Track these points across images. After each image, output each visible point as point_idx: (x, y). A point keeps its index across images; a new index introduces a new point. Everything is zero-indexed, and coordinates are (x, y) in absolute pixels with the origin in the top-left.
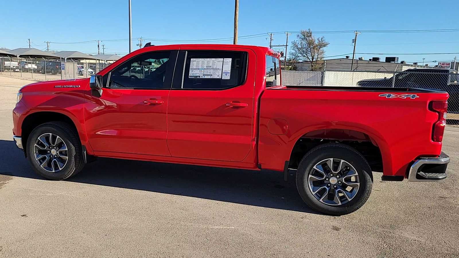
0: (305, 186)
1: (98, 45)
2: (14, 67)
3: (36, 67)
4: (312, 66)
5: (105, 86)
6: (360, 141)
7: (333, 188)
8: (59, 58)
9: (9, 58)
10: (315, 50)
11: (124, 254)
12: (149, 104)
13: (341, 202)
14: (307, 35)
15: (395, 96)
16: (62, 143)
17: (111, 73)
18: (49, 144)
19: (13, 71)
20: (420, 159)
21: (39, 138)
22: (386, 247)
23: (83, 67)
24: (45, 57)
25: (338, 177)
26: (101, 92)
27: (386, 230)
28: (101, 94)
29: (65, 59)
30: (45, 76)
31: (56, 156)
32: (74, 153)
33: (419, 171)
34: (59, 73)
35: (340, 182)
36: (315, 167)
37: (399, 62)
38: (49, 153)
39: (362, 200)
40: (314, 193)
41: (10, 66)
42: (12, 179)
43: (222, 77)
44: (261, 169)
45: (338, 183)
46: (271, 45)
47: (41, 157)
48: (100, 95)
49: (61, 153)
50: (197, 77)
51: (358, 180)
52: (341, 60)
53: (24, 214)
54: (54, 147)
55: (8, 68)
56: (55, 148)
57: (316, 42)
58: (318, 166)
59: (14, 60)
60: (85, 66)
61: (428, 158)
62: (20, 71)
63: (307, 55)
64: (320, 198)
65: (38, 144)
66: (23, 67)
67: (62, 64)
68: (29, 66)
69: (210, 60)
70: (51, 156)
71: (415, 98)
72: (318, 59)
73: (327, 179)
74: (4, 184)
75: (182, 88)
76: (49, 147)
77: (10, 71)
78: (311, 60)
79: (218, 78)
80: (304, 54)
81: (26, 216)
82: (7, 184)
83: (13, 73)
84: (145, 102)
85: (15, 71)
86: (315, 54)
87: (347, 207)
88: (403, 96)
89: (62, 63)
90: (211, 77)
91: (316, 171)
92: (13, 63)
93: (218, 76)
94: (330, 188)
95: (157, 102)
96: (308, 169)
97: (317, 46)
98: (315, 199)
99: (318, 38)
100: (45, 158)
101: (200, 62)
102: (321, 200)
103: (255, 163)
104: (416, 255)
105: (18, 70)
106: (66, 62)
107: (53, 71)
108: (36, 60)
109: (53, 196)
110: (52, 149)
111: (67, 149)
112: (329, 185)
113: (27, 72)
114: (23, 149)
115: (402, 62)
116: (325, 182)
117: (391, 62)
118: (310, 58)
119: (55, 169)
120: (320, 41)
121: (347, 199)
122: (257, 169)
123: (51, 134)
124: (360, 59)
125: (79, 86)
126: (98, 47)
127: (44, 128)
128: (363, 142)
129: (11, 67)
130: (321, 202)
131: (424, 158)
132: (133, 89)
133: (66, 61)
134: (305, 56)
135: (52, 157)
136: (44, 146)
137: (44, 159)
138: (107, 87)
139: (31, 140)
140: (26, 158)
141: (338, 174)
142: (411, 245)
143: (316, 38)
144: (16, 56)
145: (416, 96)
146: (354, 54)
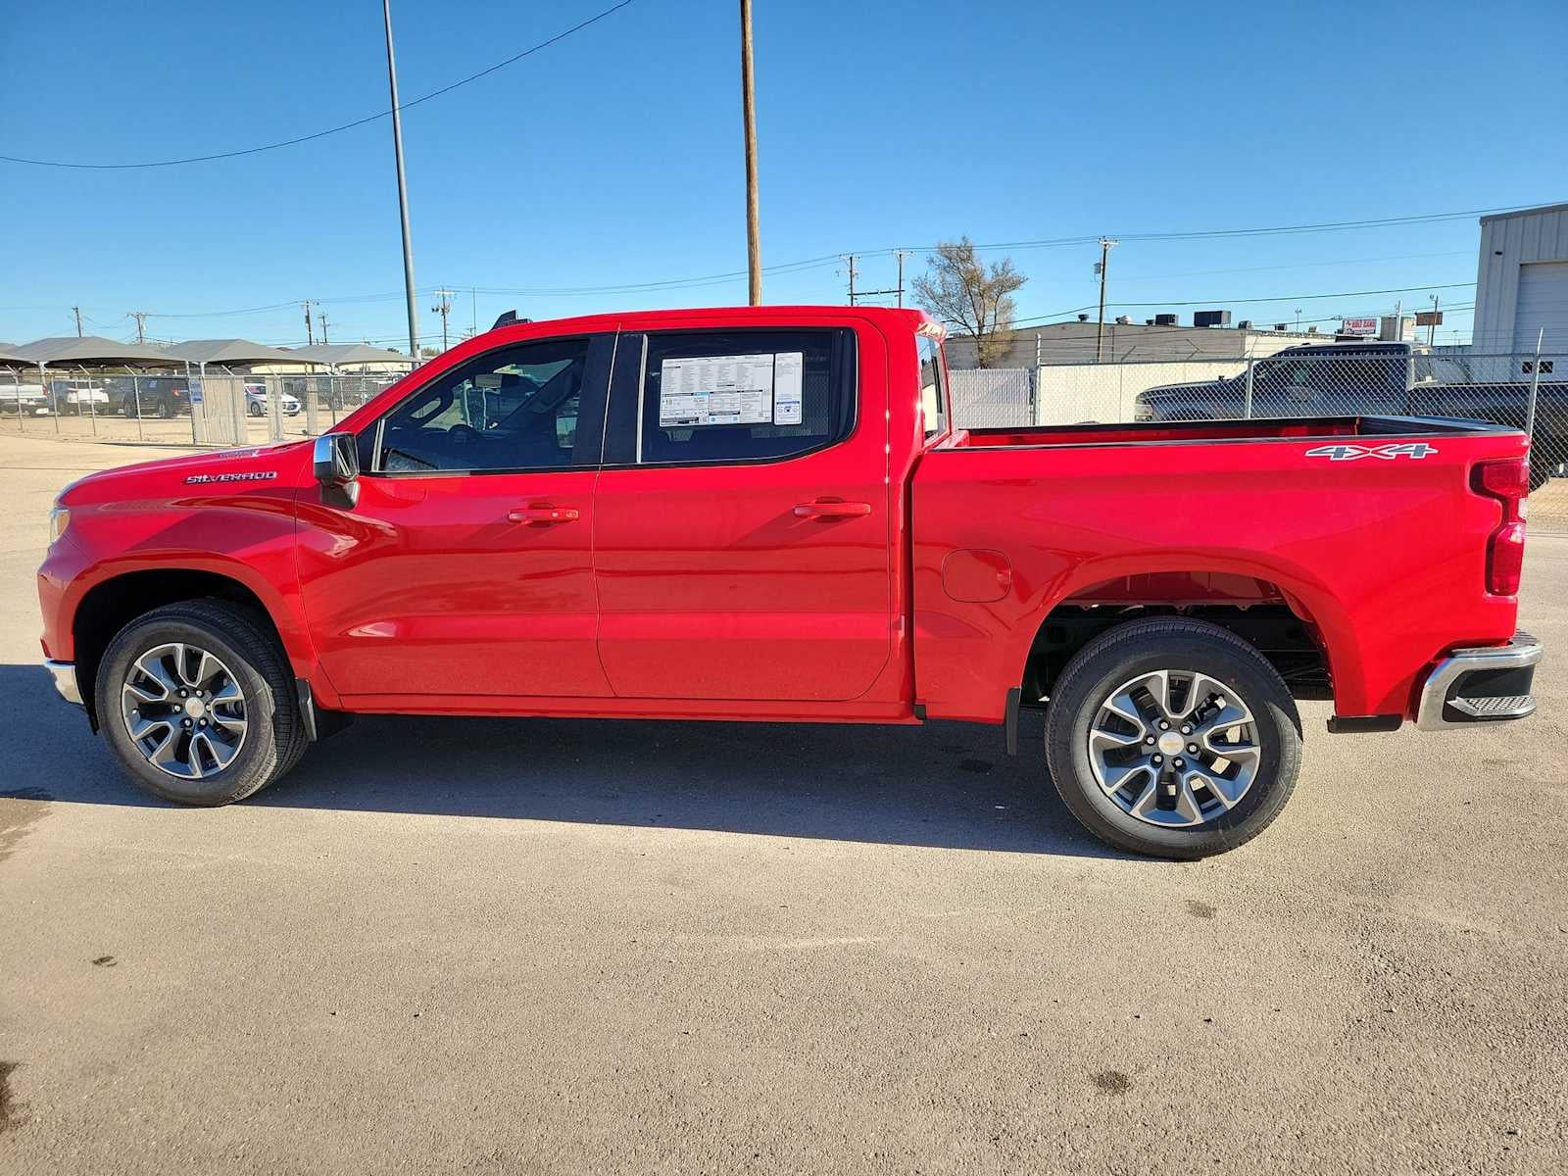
0: (1080, 769)
1: (308, 317)
2: (29, 400)
3: (104, 398)
4: (980, 350)
5: (365, 467)
6: (1243, 606)
7: (1173, 770)
8: (181, 364)
9: (11, 372)
10: (986, 301)
11: (493, 1091)
12: (527, 522)
13: (1203, 812)
14: (956, 257)
15: (1359, 452)
16: (222, 675)
17: (383, 421)
18: (179, 682)
19: (27, 413)
20: (1453, 656)
21: (138, 663)
22: (1382, 965)
23: (262, 391)
24: (133, 362)
25: (1186, 730)
26: (355, 491)
27: (1362, 899)
28: (355, 496)
29: (199, 366)
30: (137, 426)
31: (203, 723)
32: (269, 707)
33: (1450, 696)
34: (184, 414)
35: (1193, 748)
36: (1108, 704)
37: (1235, 323)
38: (177, 713)
39: (1273, 802)
40: (1110, 791)
41: (17, 400)
42: (47, 814)
43: (773, 420)
44: (924, 718)
45: (1188, 751)
46: (854, 292)
47: (150, 726)
48: (350, 501)
49: (221, 710)
50: (687, 422)
51: (1256, 739)
52: (1063, 328)
53: (102, 956)
54: (195, 690)
55: (11, 406)
56: (199, 693)
57: (988, 277)
58: (1117, 699)
59: (31, 379)
60: (268, 385)
61: (1479, 652)
62: (52, 413)
63: (962, 317)
64: (1132, 803)
65: (136, 684)
66: (62, 400)
67: (194, 386)
68: (83, 395)
69: (727, 362)
70: (187, 723)
71: (1423, 457)
72: (997, 327)
73: (1151, 740)
74: (20, 835)
75: (639, 461)
76: (178, 692)
77: (17, 413)
78: (977, 333)
79: (762, 420)
80: (955, 315)
81: (112, 962)
82: (33, 835)
83: (29, 423)
84: (514, 516)
85: (33, 415)
86: (987, 313)
87: (1223, 828)
88: (1385, 452)
89: (192, 379)
90: (736, 419)
91: (1113, 715)
92: (26, 387)
93: (761, 415)
94: (1163, 770)
95: (555, 515)
96: (1087, 710)
97: (990, 287)
98: (1113, 810)
99: (992, 264)
100: (164, 731)
101: (693, 372)
102: (1135, 812)
103: (903, 702)
104: (1488, 988)
105: (46, 411)
106: (203, 375)
107: (162, 408)
108: (105, 375)
109: (204, 869)
110: (187, 696)
111: (240, 696)
112: (1158, 759)
113: (77, 415)
114: (82, 703)
115: (1243, 326)
116: (1145, 750)
117: (1211, 326)
118: (974, 324)
119: (205, 768)
120: (1000, 271)
121: (1219, 804)
122: (912, 721)
123: (180, 647)
124: (1121, 321)
125: (275, 475)
126: (308, 321)
127: (155, 625)
128: (1253, 608)
129: (21, 401)
130: (1138, 818)
131: (1466, 652)
132: (467, 475)
133: (203, 372)
134: (955, 321)
135: (190, 726)
136: (159, 691)
137: (160, 734)
138: (373, 470)
139: (109, 669)
140: (95, 734)
141: (1185, 722)
142: (1460, 953)
143: (986, 263)
144: (36, 366)
145: (1427, 448)
146: (1102, 306)
